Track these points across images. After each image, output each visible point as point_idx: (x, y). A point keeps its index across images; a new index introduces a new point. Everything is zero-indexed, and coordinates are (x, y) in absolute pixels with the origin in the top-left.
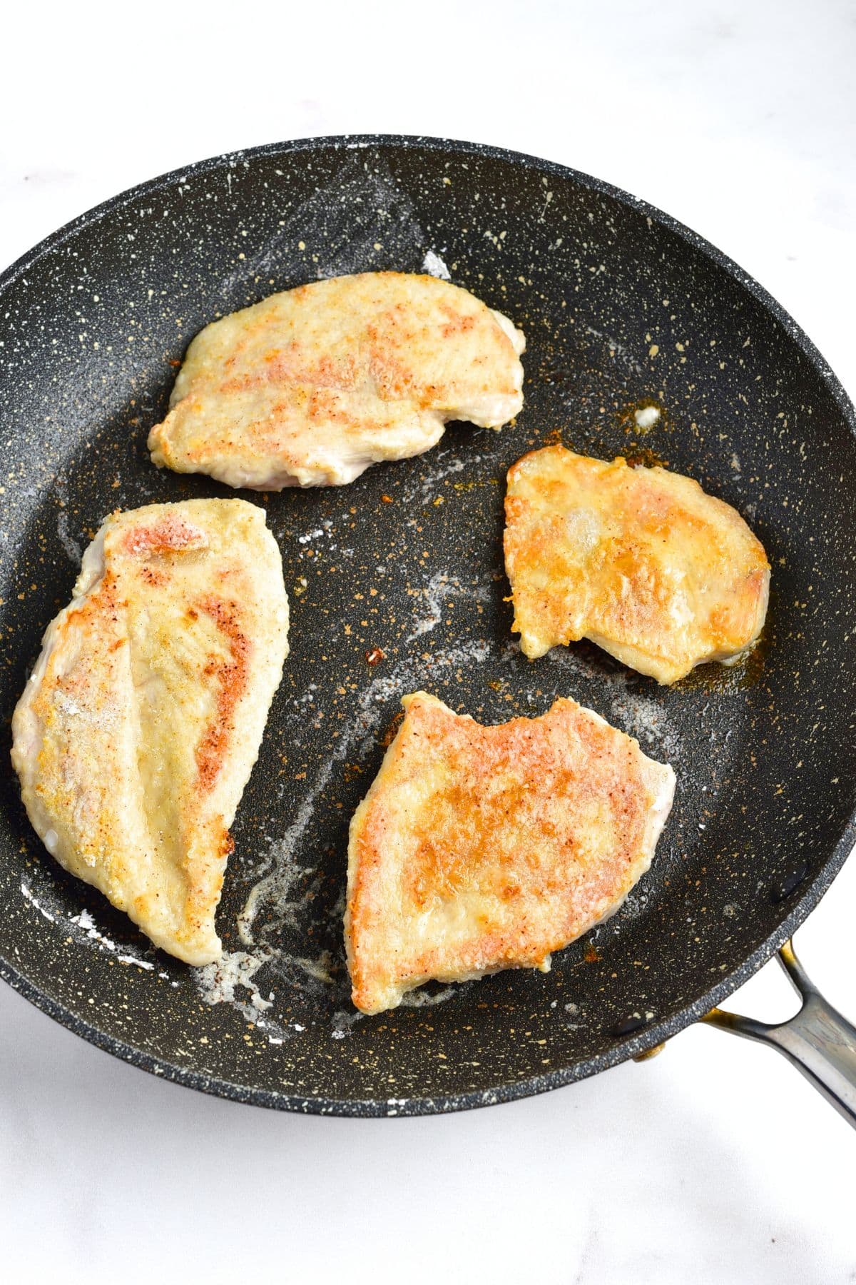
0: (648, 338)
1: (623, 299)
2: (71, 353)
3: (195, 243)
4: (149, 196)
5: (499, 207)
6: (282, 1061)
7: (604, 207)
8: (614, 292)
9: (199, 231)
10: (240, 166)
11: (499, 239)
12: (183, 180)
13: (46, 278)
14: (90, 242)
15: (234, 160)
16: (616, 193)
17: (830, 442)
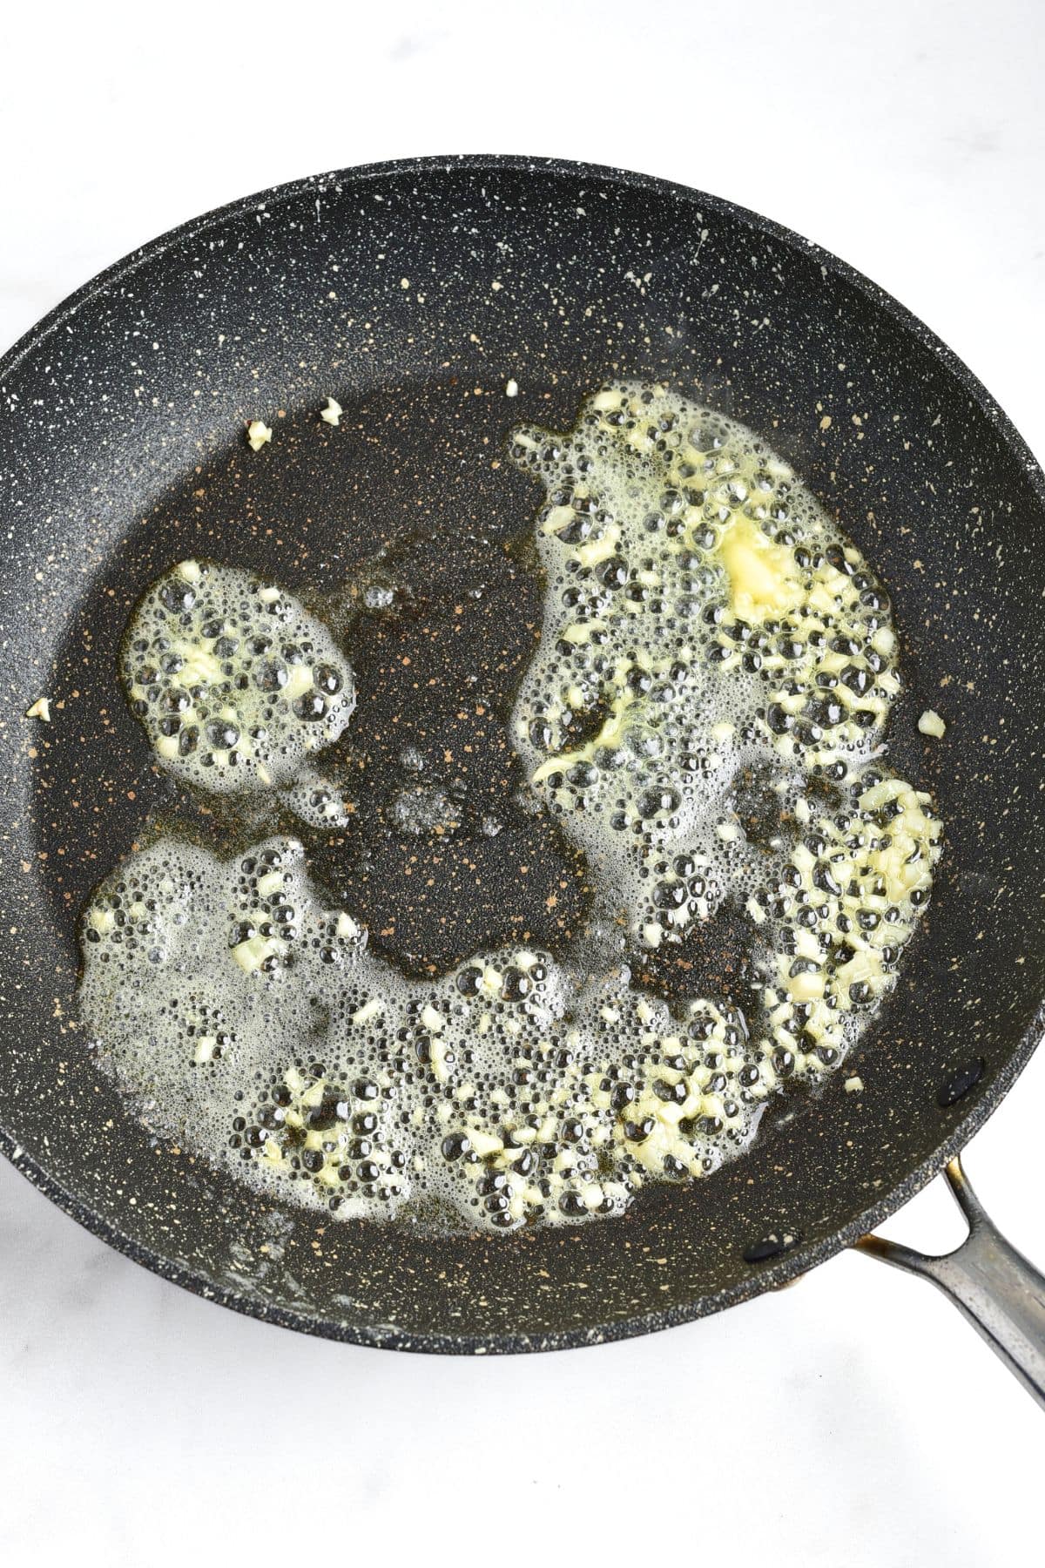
0: (820, 407)
1: (790, 359)
2: (124, 411)
3: (276, 279)
4: (220, 226)
5: (644, 244)
6: (356, 1275)
7: (770, 250)
8: (780, 351)
9: (281, 266)
10: (331, 191)
11: (643, 282)
12: (262, 207)
13: (96, 324)
14: (149, 281)
15: (324, 184)
16: (784, 235)
17: (1032, 548)
